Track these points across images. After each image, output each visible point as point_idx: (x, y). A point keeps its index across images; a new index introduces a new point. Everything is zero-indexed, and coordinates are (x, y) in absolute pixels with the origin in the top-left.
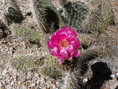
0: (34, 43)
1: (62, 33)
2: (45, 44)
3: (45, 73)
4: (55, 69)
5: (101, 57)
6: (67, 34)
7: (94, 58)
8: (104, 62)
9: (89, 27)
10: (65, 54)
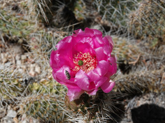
0: (14, 42)
1: (84, 41)
2: (39, 51)
3: (32, 112)
4: (55, 106)
5: (155, 94)
6: (94, 43)
7: (141, 94)
8: (160, 105)
9: (140, 27)
10: (83, 84)
